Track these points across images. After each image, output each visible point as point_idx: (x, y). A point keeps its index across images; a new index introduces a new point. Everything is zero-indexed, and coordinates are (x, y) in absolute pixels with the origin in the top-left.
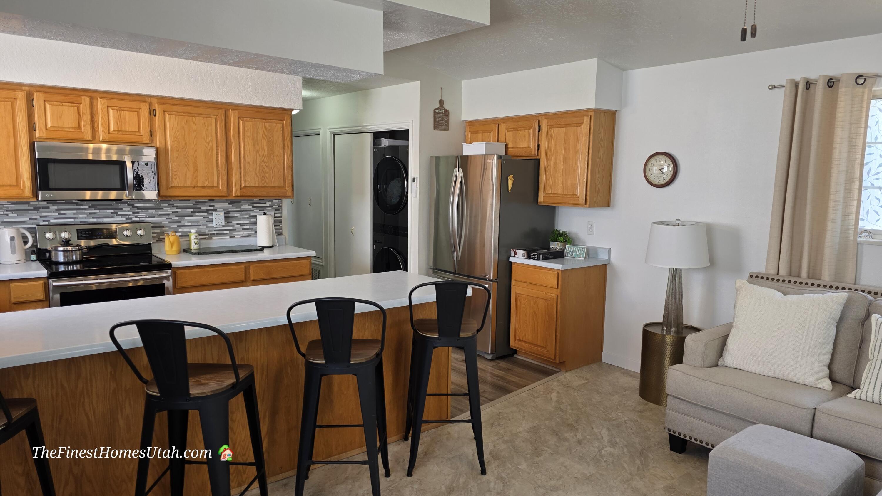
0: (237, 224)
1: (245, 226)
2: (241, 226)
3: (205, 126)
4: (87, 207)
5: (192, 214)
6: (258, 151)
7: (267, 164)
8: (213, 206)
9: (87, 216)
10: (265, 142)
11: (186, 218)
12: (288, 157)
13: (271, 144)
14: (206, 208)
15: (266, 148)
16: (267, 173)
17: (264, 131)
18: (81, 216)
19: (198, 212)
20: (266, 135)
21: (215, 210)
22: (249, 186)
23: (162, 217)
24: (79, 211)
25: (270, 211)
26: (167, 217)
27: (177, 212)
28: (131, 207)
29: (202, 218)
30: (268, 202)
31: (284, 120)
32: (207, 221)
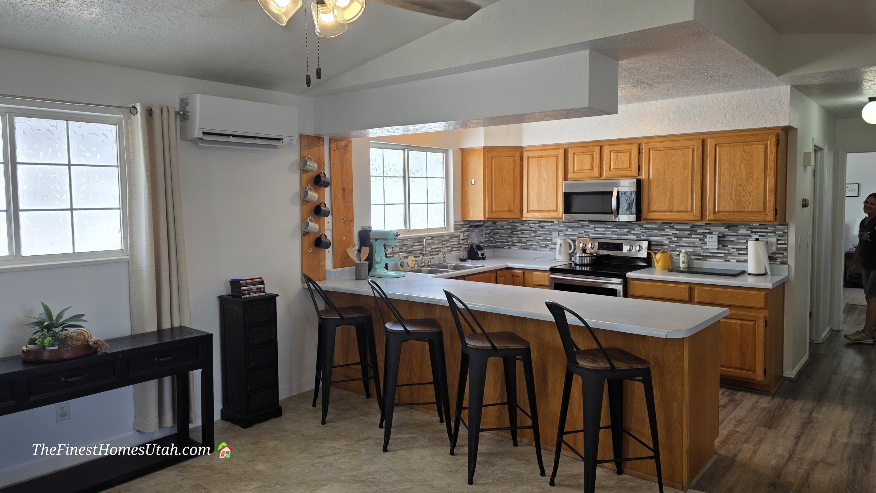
0: (733, 248)
1: (741, 251)
2: (737, 250)
3: (683, 157)
4: (611, 226)
5: (689, 236)
6: (734, 175)
7: (744, 188)
8: (709, 229)
9: (611, 233)
10: (743, 165)
11: (683, 239)
12: (771, 179)
13: (750, 166)
14: (702, 231)
15: (744, 172)
16: (744, 197)
17: (742, 155)
18: (607, 233)
19: (694, 235)
20: (745, 158)
21: (711, 233)
22: (723, 210)
23: (664, 237)
24: (606, 229)
25: (772, 237)
26: (668, 237)
27: (676, 234)
28: (641, 227)
29: (698, 240)
30: (770, 227)
31: (768, 140)
32: (702, 243)
